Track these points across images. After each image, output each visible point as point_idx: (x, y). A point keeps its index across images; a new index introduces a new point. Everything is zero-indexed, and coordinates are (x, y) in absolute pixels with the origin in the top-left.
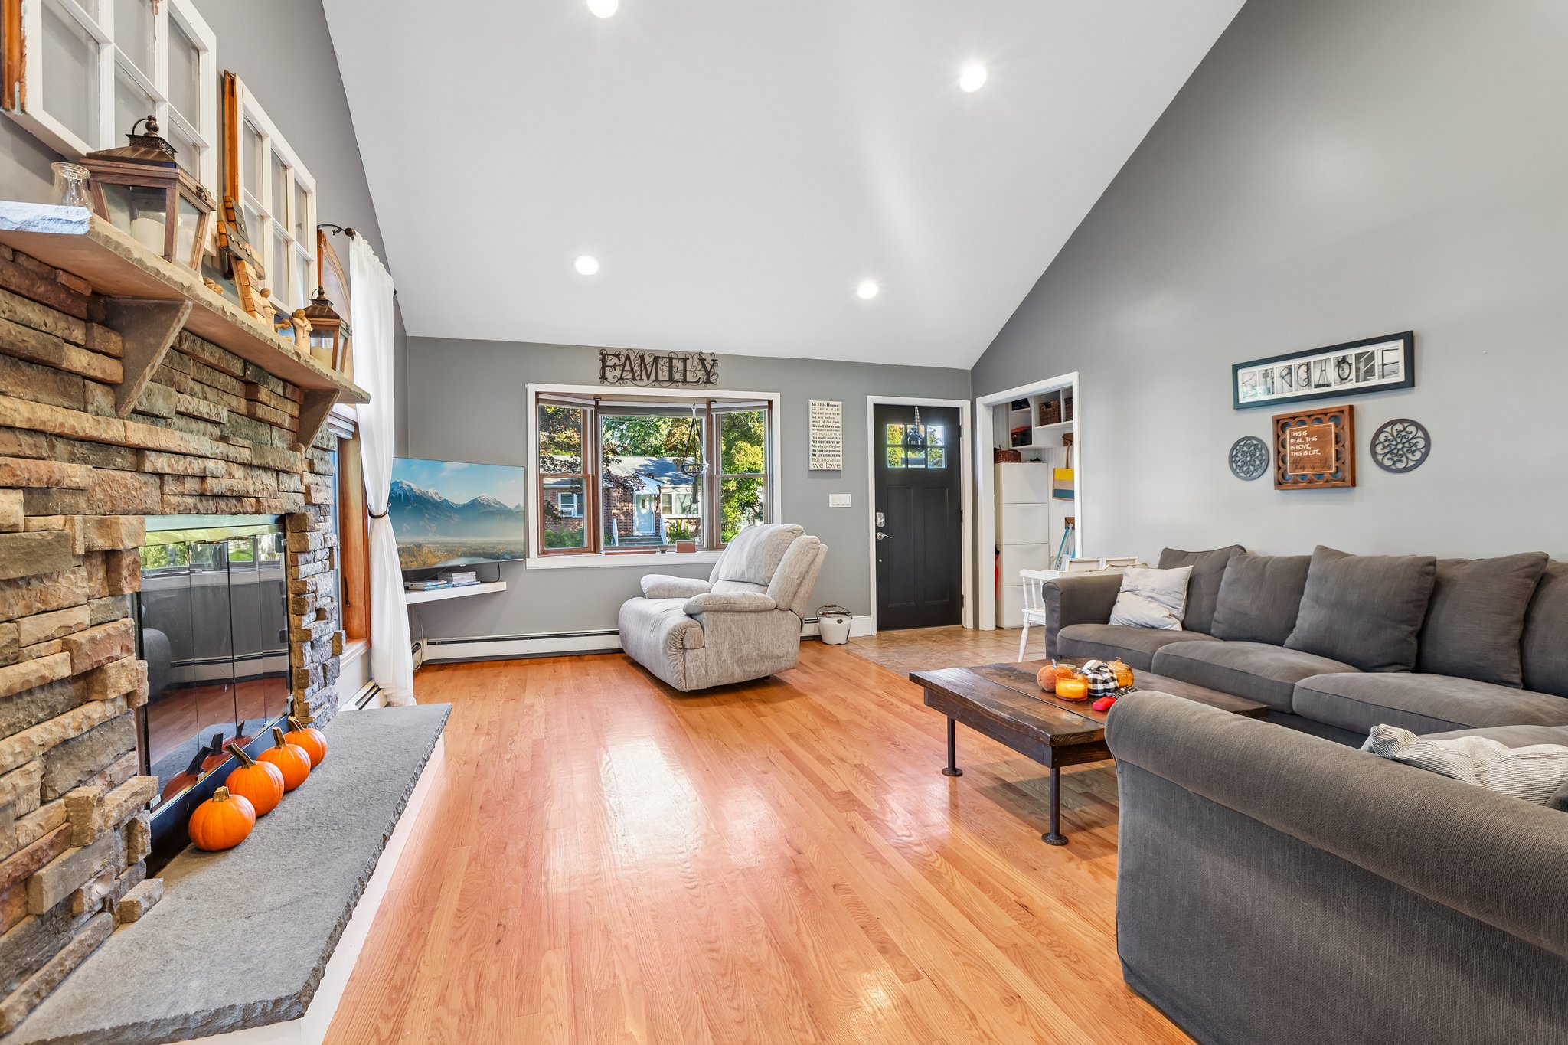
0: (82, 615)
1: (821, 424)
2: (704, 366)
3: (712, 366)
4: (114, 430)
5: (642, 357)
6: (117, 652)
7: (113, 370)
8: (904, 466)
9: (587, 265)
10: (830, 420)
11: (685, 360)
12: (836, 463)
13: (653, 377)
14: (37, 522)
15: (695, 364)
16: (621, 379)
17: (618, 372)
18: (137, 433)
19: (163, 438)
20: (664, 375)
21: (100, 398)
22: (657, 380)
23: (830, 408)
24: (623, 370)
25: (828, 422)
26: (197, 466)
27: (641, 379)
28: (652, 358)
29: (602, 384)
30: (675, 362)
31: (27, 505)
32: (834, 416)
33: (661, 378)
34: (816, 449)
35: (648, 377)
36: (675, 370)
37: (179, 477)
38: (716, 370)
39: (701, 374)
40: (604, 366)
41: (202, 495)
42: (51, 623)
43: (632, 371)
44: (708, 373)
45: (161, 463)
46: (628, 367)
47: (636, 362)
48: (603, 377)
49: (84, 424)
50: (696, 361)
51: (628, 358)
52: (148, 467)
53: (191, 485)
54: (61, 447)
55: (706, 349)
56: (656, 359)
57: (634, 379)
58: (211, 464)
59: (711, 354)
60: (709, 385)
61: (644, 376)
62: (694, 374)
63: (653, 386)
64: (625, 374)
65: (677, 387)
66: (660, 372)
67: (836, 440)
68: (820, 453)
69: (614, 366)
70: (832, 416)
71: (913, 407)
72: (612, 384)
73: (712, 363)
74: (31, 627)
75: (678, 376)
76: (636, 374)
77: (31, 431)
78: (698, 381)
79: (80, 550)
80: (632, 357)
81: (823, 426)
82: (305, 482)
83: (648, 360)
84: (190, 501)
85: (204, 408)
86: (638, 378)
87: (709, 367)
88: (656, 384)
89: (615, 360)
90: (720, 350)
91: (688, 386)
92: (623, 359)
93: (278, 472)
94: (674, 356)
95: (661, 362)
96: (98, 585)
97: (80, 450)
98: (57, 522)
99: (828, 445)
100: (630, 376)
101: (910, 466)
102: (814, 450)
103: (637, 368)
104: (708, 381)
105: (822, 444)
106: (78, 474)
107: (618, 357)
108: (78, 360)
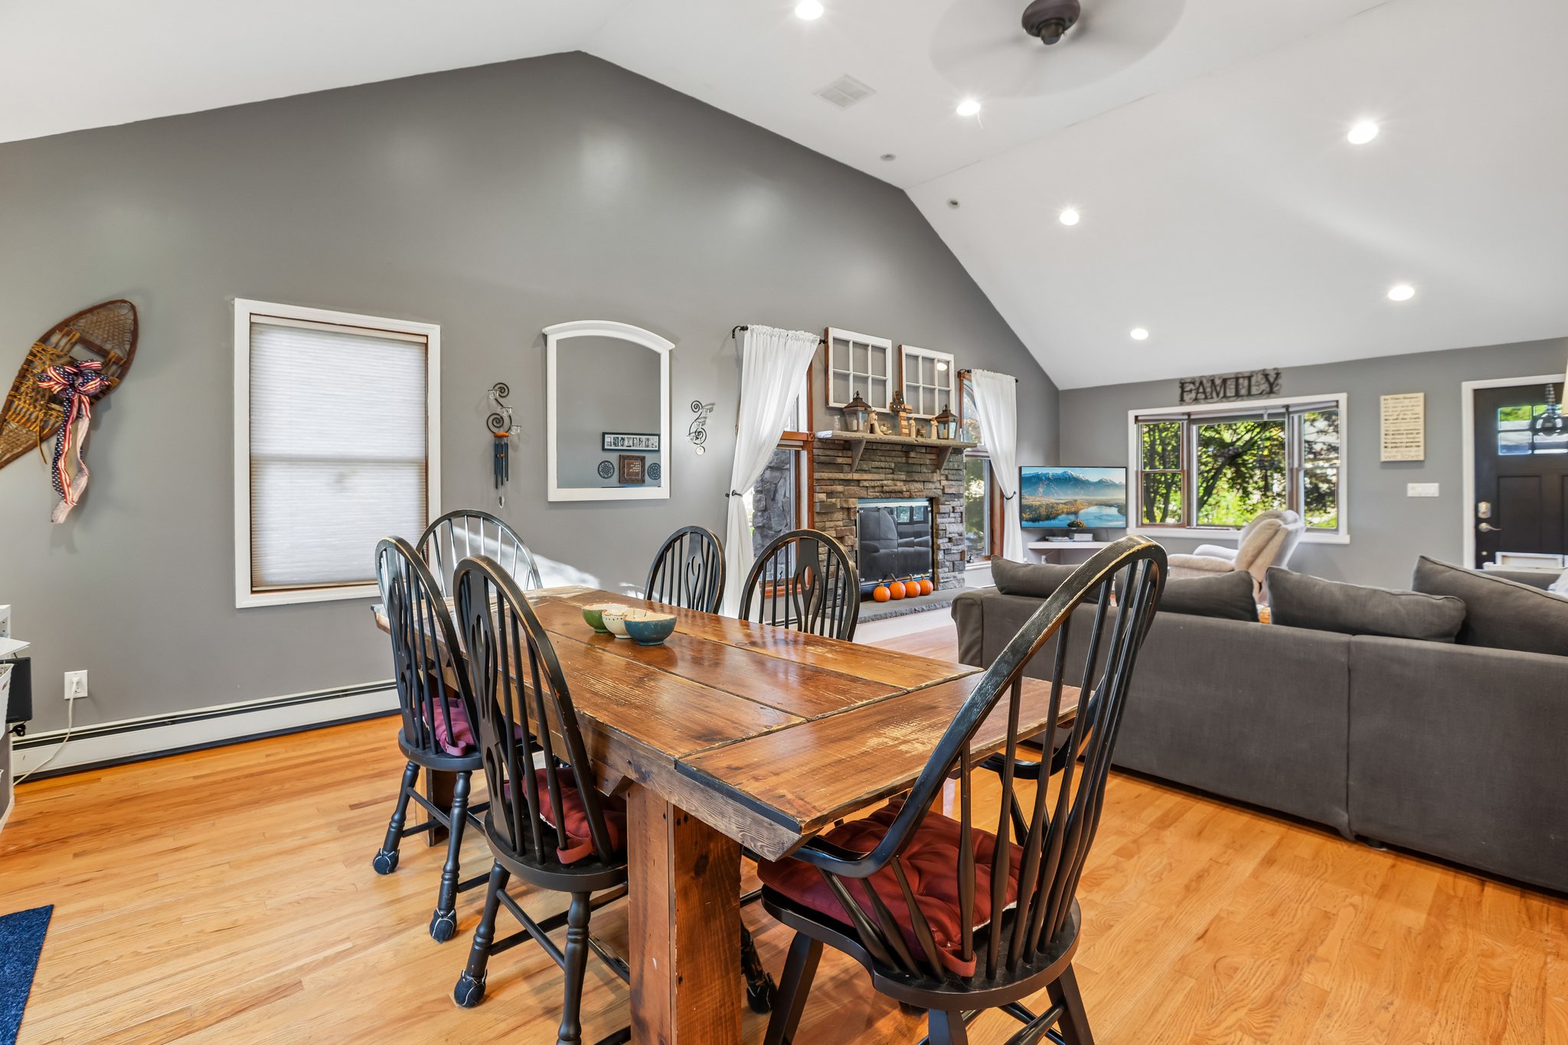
0: (841, 523)
1: (1395, 417)
2: (1267, 380)
3: (1276, 379)
4: (849, 476)
5: (1213, 381)
6: (848, 534)
7: (849, 461)
8: (1530, 452)
9: (1139, 334)
10: (1406, 412)
11: (1249, 378)
12: (1417, 454)
13: (1222, 395)
14: (829, 500)
15: (1259, 379)
16: (1196, 400)
17: (1193, 395)
18: (856, 476)
19: (866, 476)
20: (1231, 392)
21: (846, 468)
22: (1225, 396)
23: (1406, 401)
24: (1198, 393)
25: (1404, 414)
26: (879, 483)
27: (1212, 398)
28: (1221, 380)
29: (1181, 405)
30: (1241, 381)
31: (827, 496)
32: (1413, 408)
33: (1228, 394)
34: (1388, 441)
35: (1218, 395)
36: (1241, 387)
37: (874, 487)
38: (1280, 381)
39: (1265, 387)
40: (1183, 392)
41: (882, 492)
42: (832, 524)
43: (1204, 392)
44: (1271, 385)
45: (866, 484)
46: (1201, 390)
47: (1208, 385)
48: (1182, 399)
49: (841, 476)
50: (1260, 376)
51: (1201, 383)
52: (861, 485)
53: (880, 489)
54: (836, 482)
55: (1269, 365)
56: (1225, 381)
57: (1206, 398)
58: (885, 482)
59: (1275, 369)
60: (1272, 395)
61: (1214, 395)
62: (1258, 388)
63: (1222, 402)
64: (1199, 395)
65: (1242, 400)
66: (1228, 391)
67: (1415, 432)
68: (1393, 445)
69: (1191, 391)
70: (1409, 408)
71: (1544, 386)
72: (1189, 404)
73: (1275, 376)
74: (828, 524)
75: (1243, 392)
76: (1208, 394)
77: (829, 479)
78: (1261, 393)
79: (839, 507)
80: (1205, 381)
81: (1397, 419)
82: (942, 484)
83: (1218, 382)
84: (878, 494)
85: (883, 465)
86: (1209, 397)
87: (1272, 380)
88: (1224, 400)
89: (1191, 386)
90: (1282, 363)
91: (1252, 398)
92: (1197, 385)
93: (924, 482)
94: (1240, 376)
95: (1229, 382)
96: (845, 516)
97: (841, 482)
98: (834, 500)
99: (1404, 436)
100: (1203, 396)
101: (1537, 452)
102: (1386, 443)
103: (1208, 390)
104: (1271, 392)
105: (1397, 436)
106: (840, 488)
107: (1193, 383)
108: (840, 460)
